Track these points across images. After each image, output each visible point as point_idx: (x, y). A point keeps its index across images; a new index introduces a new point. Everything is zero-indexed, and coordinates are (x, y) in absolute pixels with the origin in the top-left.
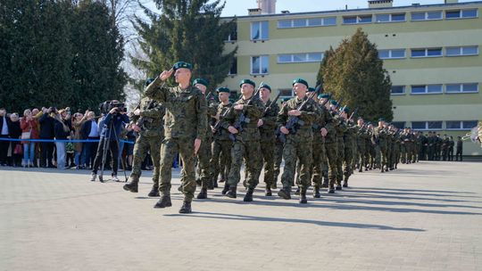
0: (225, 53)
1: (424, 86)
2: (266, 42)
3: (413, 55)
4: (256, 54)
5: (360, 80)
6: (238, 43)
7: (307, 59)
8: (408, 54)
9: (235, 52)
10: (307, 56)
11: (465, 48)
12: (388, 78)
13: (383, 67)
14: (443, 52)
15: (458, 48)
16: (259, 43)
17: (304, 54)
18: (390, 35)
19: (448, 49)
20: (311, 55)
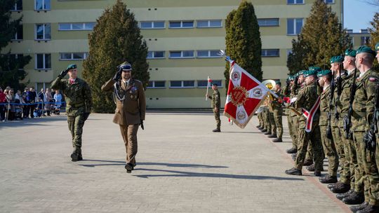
0: (11, 20)
1: (180, 52)
2: (48, 12)
3: (171, 26)
4: (39, 22)
5: (119, 44)
6: (23, 12)
7: (84, 27)
8: (167, 25)
9: (20, 20)
10: (84, 25)
11: (212, 21)
12: (145, 43)
13: (141, 34)
14: (195, 25)
15: (207, 21)
16: (42, 13)
17: (82, 23)
18: (153, 9)
19: (199, 22)
20: (87, 24)
